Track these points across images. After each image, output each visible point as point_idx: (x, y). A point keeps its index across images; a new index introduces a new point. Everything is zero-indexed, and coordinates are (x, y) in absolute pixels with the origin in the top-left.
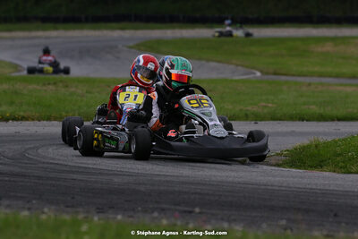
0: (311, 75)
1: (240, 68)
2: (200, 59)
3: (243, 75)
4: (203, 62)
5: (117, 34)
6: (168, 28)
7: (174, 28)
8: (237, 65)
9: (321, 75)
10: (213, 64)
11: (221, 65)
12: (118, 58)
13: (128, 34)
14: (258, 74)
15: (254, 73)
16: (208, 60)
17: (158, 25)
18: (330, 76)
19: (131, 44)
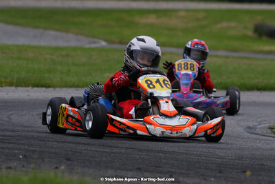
1: (80, 37)
2: (37, 27)
3: (90, 43)
8: (77, 34)
10: (52, 33)
11: (59, 34)
14: (104, 43)
16: (45, 28)
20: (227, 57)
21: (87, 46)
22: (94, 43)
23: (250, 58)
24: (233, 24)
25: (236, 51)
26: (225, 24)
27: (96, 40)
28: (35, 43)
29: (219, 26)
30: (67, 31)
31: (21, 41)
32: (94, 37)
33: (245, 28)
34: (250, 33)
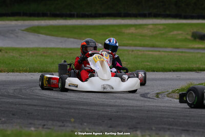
0: (130, 45)
2: (63, 37)
4: (65, 39)
5: (14, 23)
6: (42, 20)
7: (45, 20)
9: (135, 46)
10: (72, 40)
11: (76, 40)
12: (17, 36)
13: (20, 23)
14: (100, 45)
16: (68, 37)
17: (36, 18)
18: (140, 46)
19: (23, 29)
23: (185, 52)
24: (180, 32)
25: (178, 48)
26: (175, 32)
28: (60, 46)
29: (172, 33)
31: (52, 45)
33: (187, 34)
34: (189, 37)
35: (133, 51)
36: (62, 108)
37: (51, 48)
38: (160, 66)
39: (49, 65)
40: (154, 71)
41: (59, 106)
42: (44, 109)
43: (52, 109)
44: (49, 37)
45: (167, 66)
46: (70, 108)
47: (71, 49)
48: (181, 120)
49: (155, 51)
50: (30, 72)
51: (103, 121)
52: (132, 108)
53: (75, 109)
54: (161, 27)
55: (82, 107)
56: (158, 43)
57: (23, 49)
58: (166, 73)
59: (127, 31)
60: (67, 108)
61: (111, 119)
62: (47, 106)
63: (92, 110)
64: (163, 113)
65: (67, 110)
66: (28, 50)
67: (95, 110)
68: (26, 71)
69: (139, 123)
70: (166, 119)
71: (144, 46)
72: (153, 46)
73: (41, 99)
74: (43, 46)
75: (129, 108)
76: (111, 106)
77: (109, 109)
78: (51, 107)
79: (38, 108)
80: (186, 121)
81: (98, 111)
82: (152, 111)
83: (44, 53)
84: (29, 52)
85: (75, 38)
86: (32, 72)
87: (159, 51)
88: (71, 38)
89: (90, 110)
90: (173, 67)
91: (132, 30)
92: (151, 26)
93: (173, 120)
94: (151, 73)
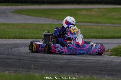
0: (82, 22)
1: (54, 20)
2: (38, 16)
3: (57, 22)
4: (39, 18)
8: (53, 19)
9: (86, 22)
11: (46, 19)
12: (7, 16)
13: (9, 7)
15: (61, 22)
16: (41, 17)
17: (20, 4)
19: (11, 11)
20: (109, 26)
21: (56, 23)
22: (58, 22)
24: (116, 13)
26: (113, 14)
27: (60, 21)
28: (36, 22)
29: (111, 14)
30: (49, 18)
31: (31, 22)
32: (59, 20)
35: (84, 26)
36: (31, 61)
37: (29, 24)
38: (101, 35)
39: (26, 34)
40: (96, 38)
41: (29, 59)
42: (18, 61)
43: (24, 61)
44: (28, 17)
45: (105, 35)
46: (36, 61)
47: (42, 24)
48: (109, 68)
49: (99, 26)
50: (13, 39)
51: (57, 69)
52: (77, 61)
53: (39, 61)
54: (103, 10)
55: (44, 60)
56: (101, 21)
57: (10, 24)
58: (104, 40)
59: (81, 13)
60: (34, 61)
61: (62, 67)
62: (21, 60)
63: (50, 62)
64: (98, 64)
65: (34, 62)
66: (13, 25)
67: (52, 62)
68: (10, 38)
69: (80, 70)
70: (98, 68)
71: (92, 22)
72: (98, 23)
73: (18, 55)
74: (24, 22)
75: (75, 61)
76: (63, 59)
77: (62, 61)
78: (24, 60)
79: (15, 61)
80: (112, 69)
81: (54, 62)
82: (90, 62)
83: (24, 26)
84: (14, 26)
85: (46, 17)
86: (15, 39)
87: (102, 26)
88: (43, 17)
89: (49, 62)
90: (109, 35)
91: (84, 12)
92: (96, 10)
93: (103, 68)
94: (94, 39)
